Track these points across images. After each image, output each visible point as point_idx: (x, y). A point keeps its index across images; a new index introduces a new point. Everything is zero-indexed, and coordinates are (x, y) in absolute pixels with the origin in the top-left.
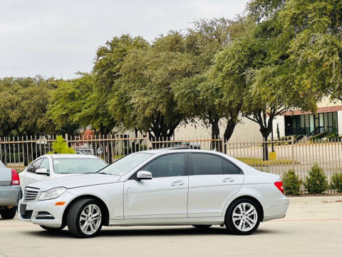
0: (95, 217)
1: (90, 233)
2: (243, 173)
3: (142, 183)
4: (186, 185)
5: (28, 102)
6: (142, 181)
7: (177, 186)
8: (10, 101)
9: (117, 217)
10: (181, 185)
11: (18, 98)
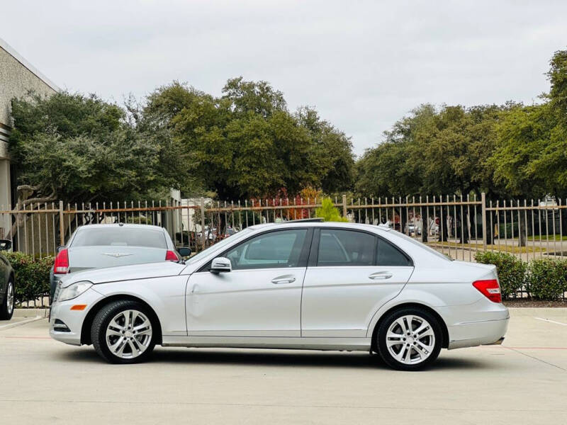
0: (139, 331)
1: (128, 356)
2: (412, 264)
3: (222, 277)
4: (298, 283)
5: (479, 143)
6: (221, 273)
7: (283, 283)
8: (453, 143)
9: (174, 332)
10: (290, 282)
11: (463, 138)
